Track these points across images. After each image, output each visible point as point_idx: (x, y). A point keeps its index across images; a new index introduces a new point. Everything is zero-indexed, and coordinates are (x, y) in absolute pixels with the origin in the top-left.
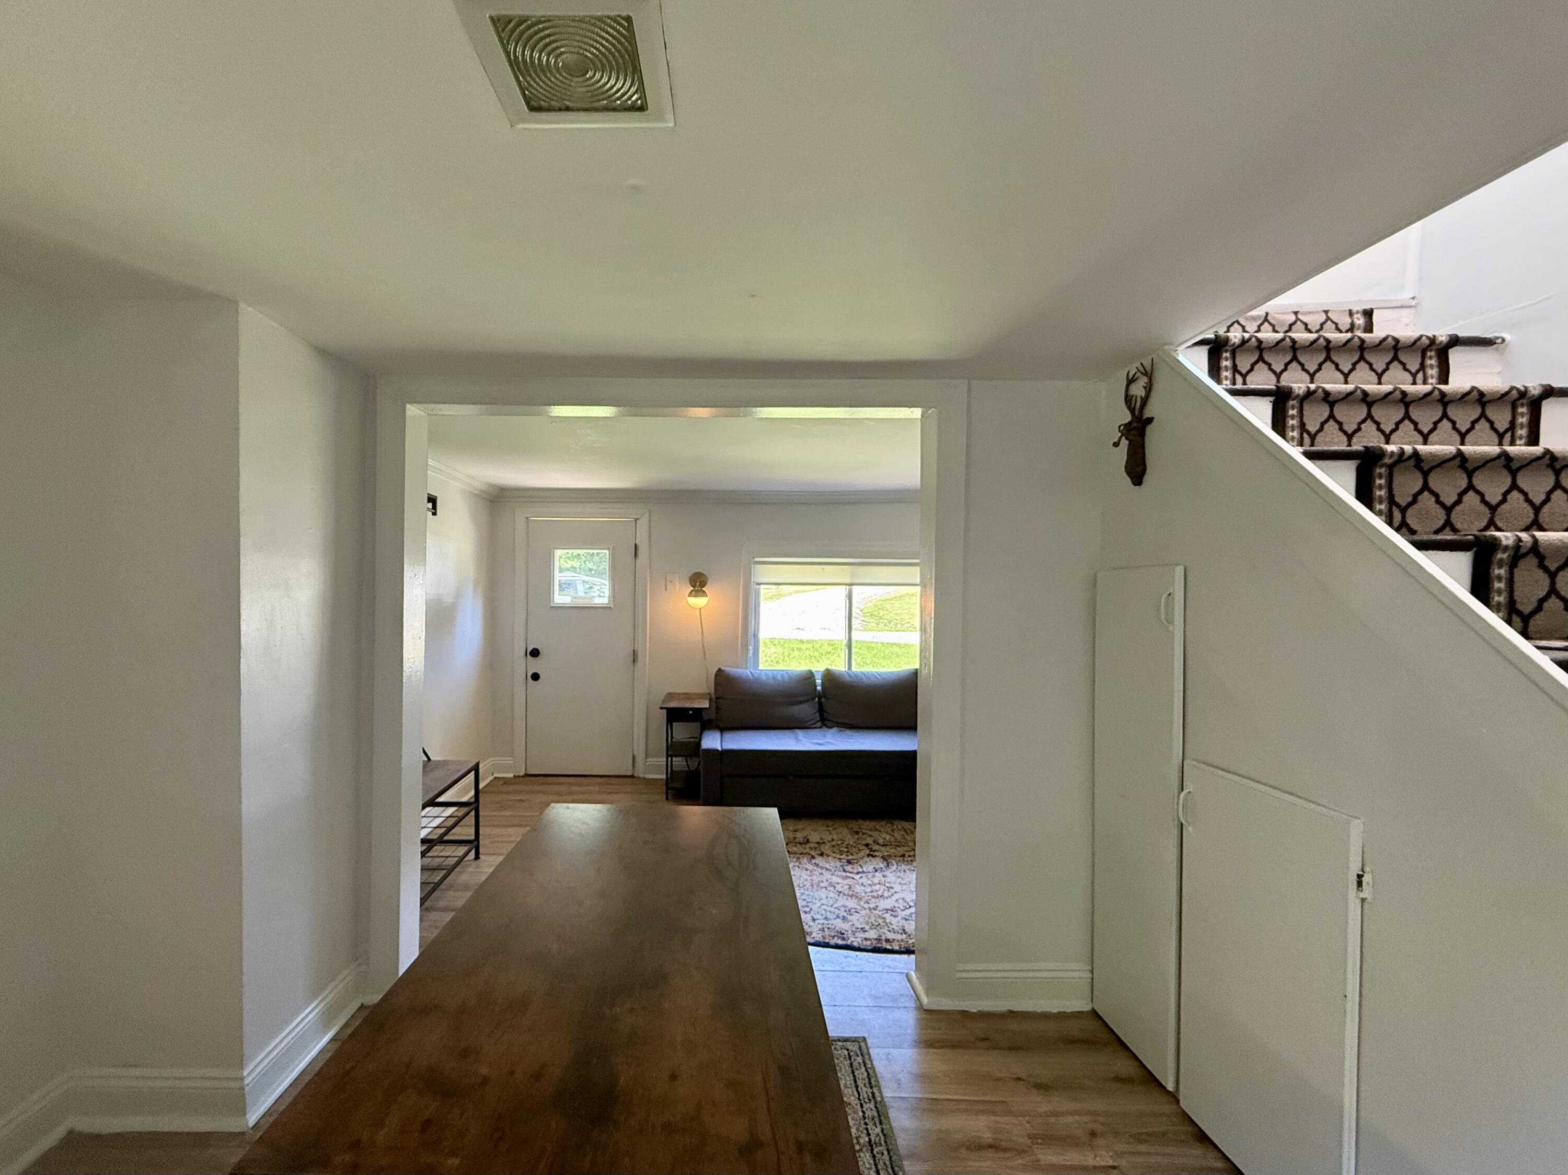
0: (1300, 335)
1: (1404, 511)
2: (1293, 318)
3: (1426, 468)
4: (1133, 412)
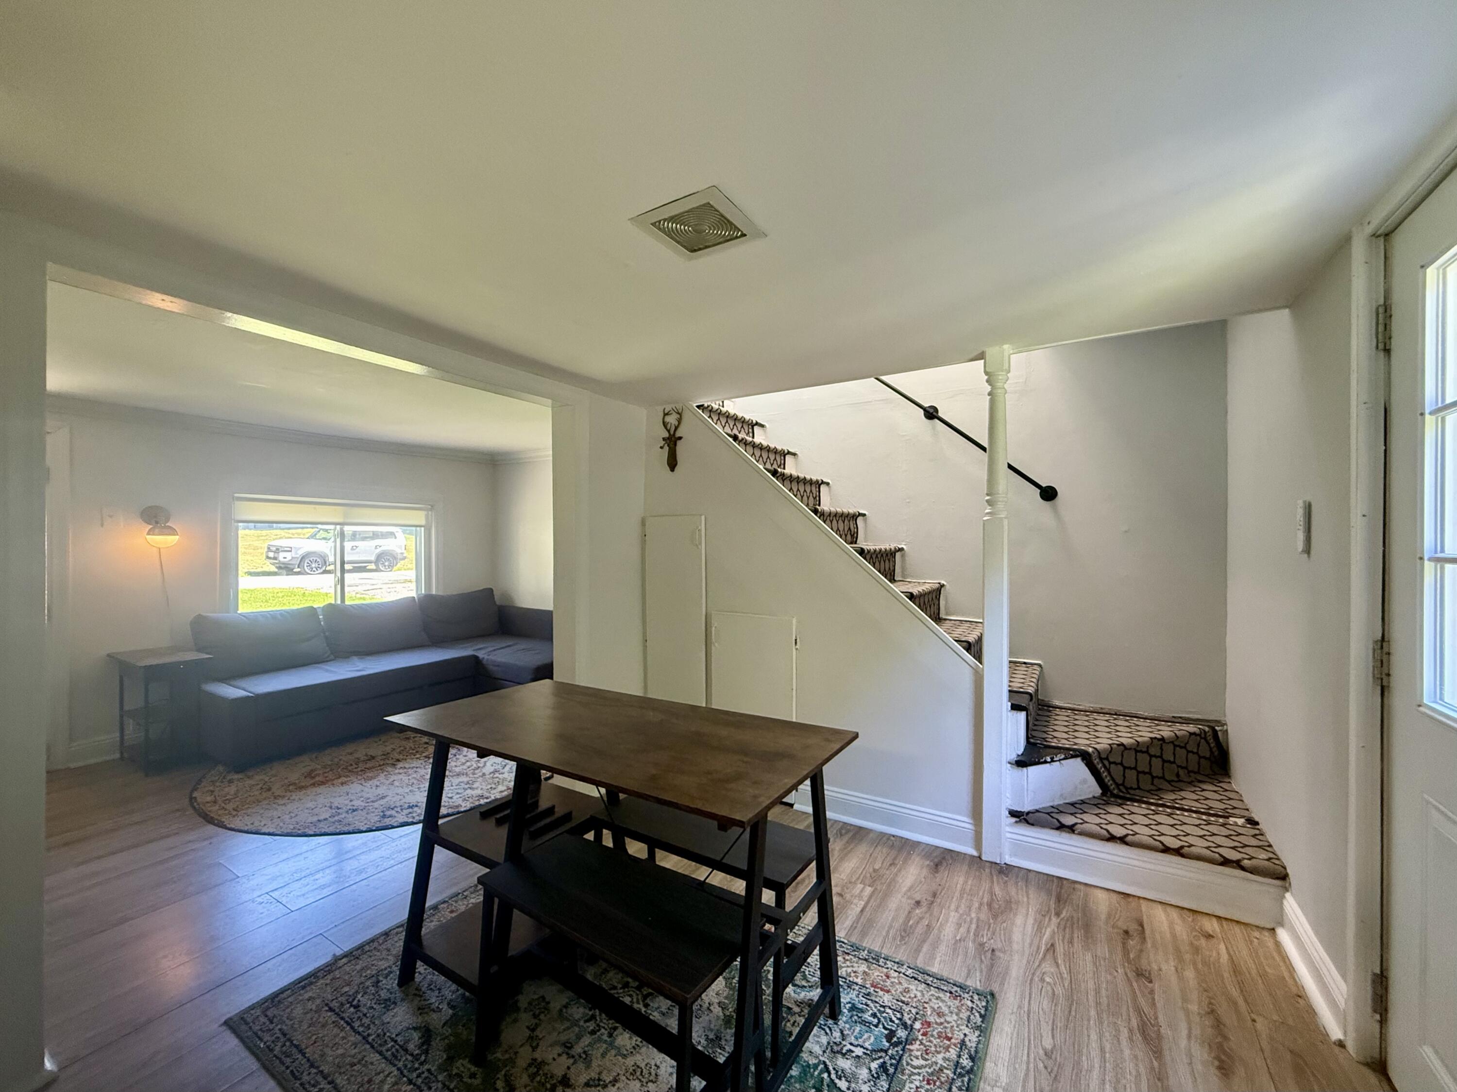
4: (669, 431)
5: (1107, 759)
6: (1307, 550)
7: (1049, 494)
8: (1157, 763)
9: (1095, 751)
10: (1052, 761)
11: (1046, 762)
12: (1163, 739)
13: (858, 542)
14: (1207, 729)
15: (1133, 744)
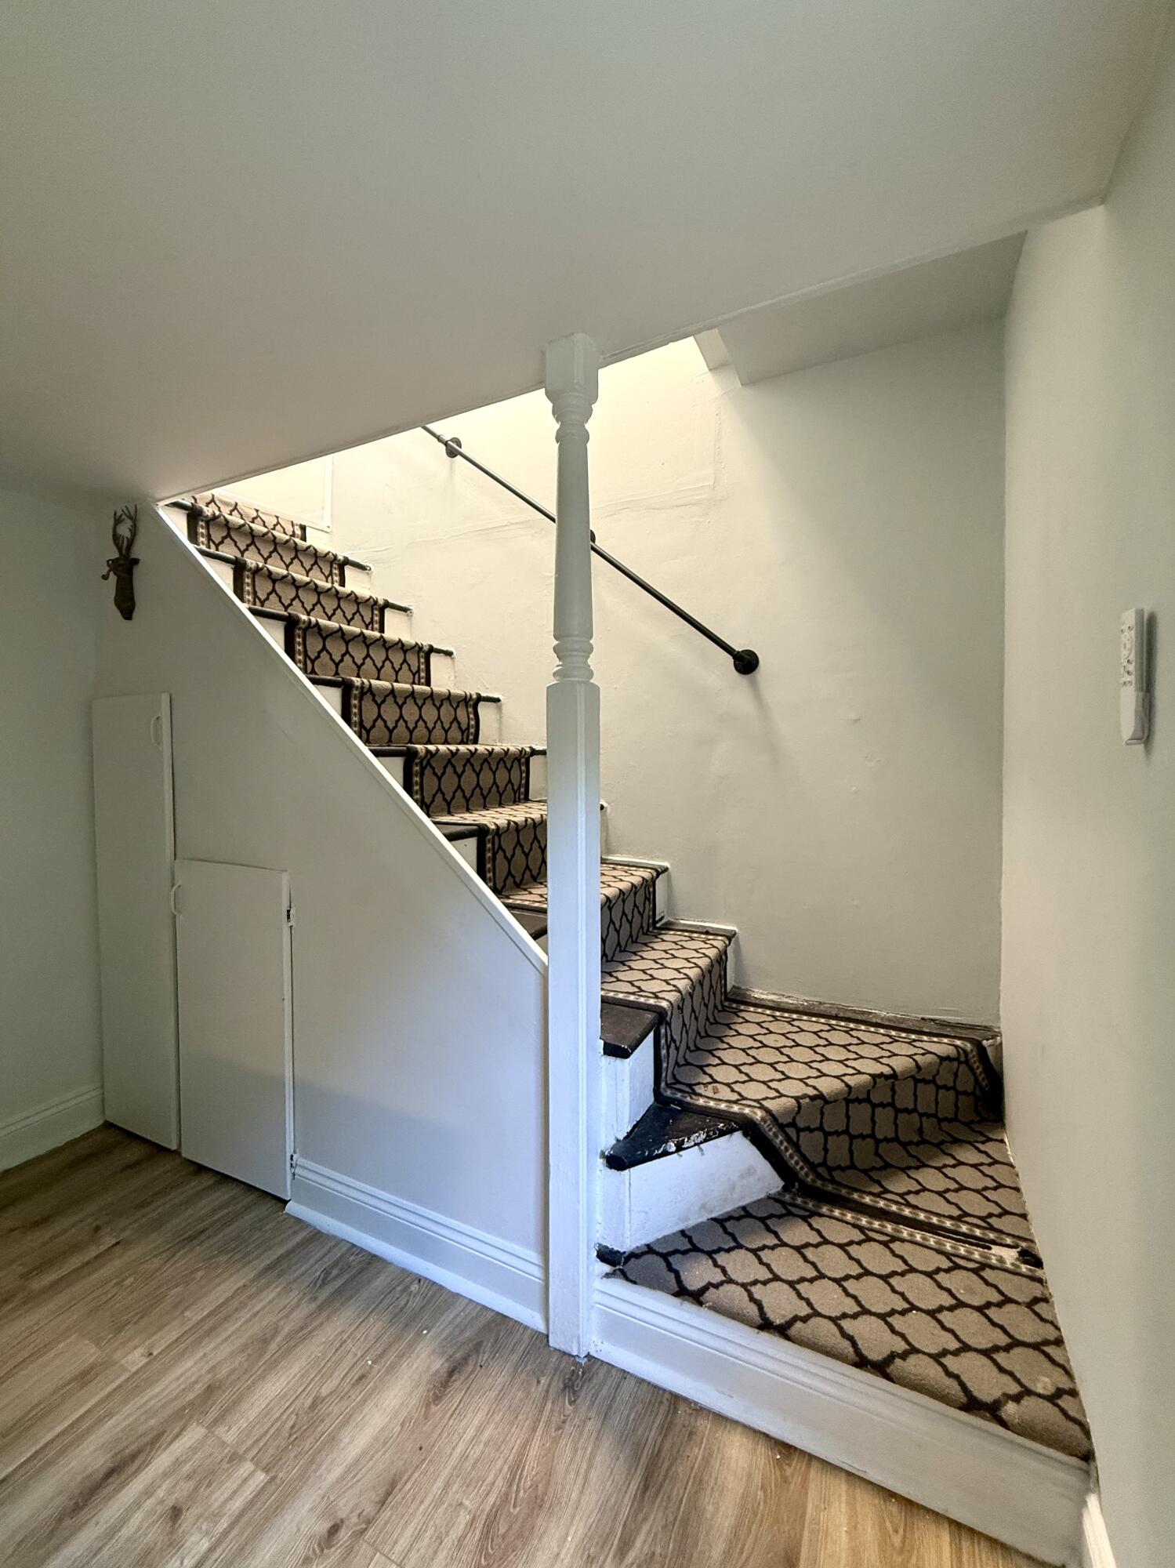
0: (258, 527)
1: (313, 662)
2: (255, 515)
3: (324, 635)
4: (120, 550)
5: (793, 1124)
6: (1145, 733)
7: (746, 663)
8: (884, 1116)
9: (768, 1118)
10: (680, 1148)
11: (666, 1153)
12: (894, 1076)
13: (481, 739)
14: (969, 1046)
15: (840, 1092)
